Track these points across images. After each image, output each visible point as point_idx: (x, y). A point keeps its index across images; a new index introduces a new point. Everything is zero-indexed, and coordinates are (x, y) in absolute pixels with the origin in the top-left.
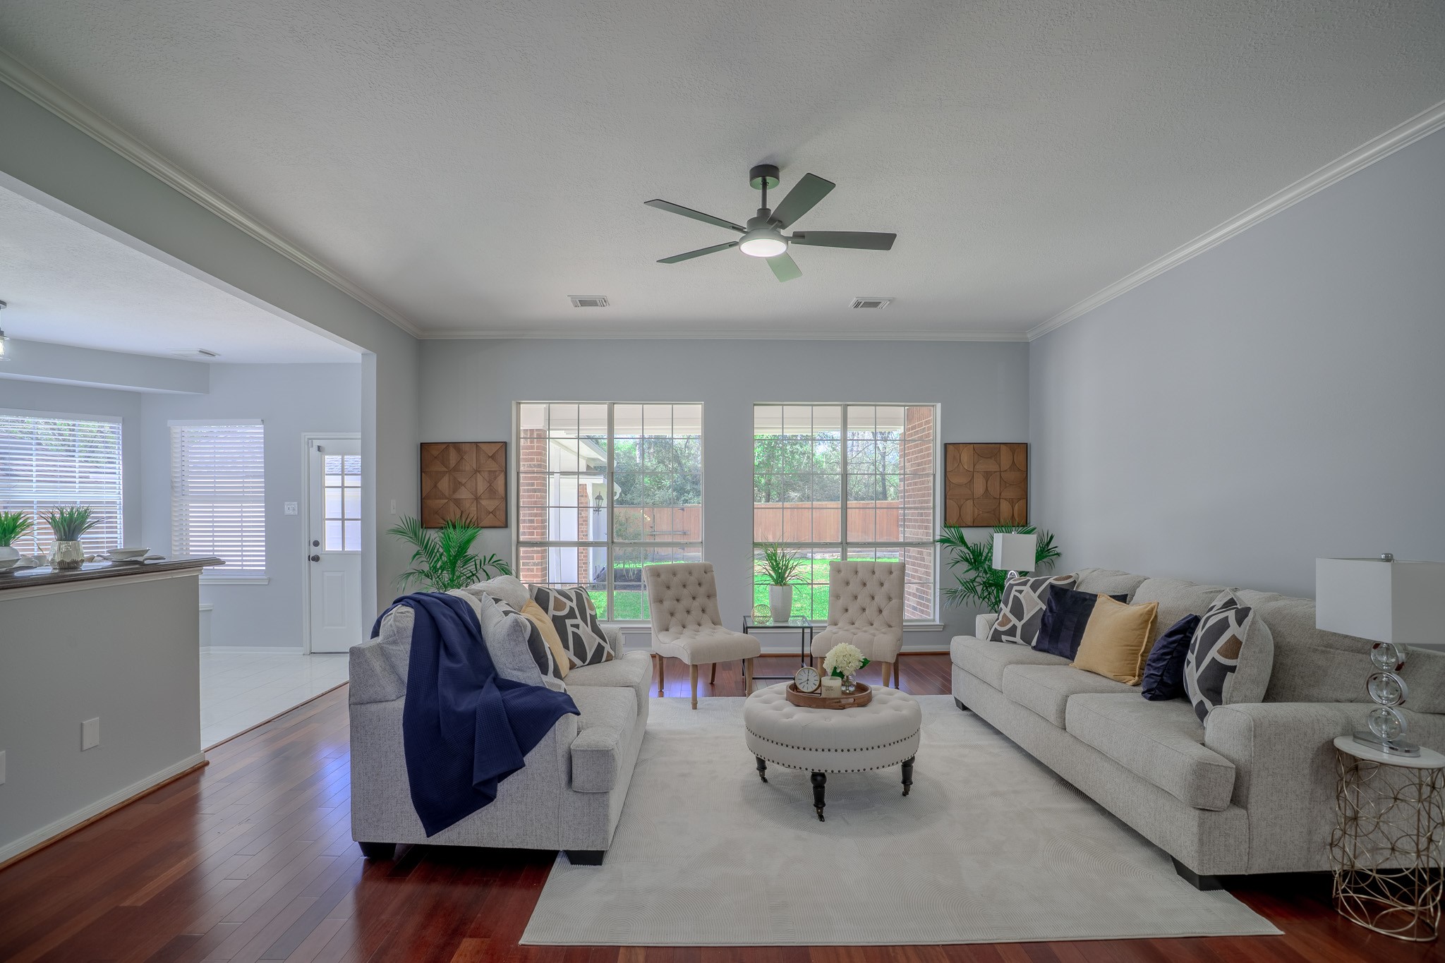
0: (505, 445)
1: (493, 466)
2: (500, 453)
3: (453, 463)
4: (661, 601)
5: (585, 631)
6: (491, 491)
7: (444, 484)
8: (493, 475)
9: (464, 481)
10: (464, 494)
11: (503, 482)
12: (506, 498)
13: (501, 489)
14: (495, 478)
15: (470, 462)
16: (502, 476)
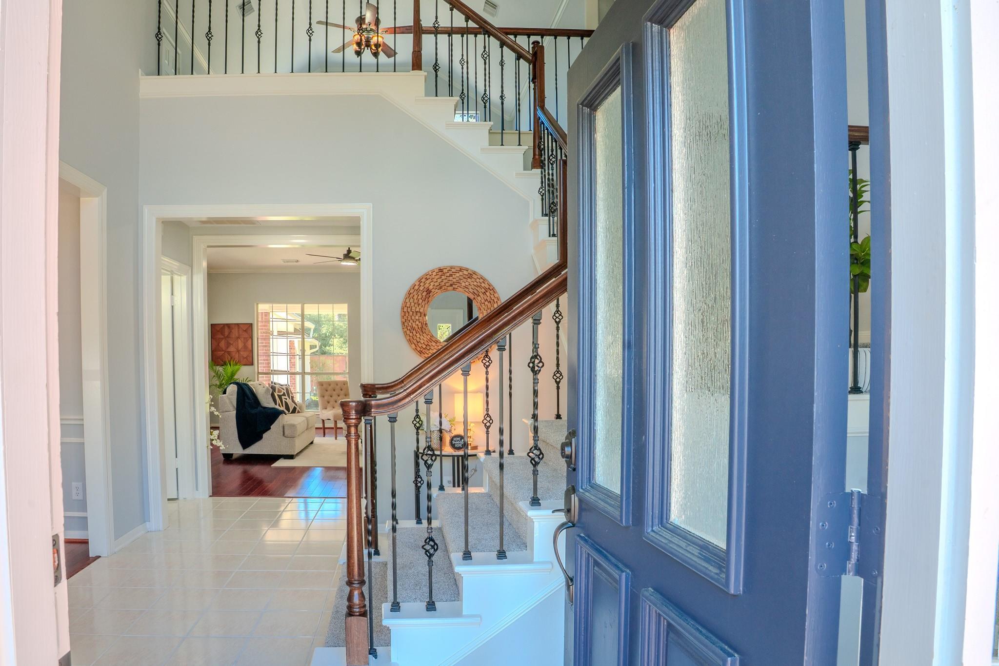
0: (251, 325)
1: (246, 335)
2: (248, 328)
3: (226, 334)
4: (324, 397)
5: (289, 401)
6: (245, 347)
7: (223, 344)
8: (246, 340)
9: (232, 342)
10: (232, 349)
11: (251, 343)
12: (252, 351)
13: (250, 347)
14: (247, 341)
15: (235, 333)
16: (250, 340)
